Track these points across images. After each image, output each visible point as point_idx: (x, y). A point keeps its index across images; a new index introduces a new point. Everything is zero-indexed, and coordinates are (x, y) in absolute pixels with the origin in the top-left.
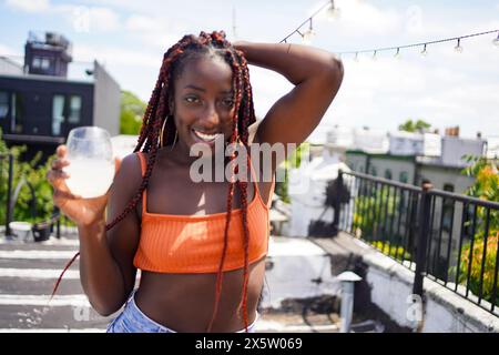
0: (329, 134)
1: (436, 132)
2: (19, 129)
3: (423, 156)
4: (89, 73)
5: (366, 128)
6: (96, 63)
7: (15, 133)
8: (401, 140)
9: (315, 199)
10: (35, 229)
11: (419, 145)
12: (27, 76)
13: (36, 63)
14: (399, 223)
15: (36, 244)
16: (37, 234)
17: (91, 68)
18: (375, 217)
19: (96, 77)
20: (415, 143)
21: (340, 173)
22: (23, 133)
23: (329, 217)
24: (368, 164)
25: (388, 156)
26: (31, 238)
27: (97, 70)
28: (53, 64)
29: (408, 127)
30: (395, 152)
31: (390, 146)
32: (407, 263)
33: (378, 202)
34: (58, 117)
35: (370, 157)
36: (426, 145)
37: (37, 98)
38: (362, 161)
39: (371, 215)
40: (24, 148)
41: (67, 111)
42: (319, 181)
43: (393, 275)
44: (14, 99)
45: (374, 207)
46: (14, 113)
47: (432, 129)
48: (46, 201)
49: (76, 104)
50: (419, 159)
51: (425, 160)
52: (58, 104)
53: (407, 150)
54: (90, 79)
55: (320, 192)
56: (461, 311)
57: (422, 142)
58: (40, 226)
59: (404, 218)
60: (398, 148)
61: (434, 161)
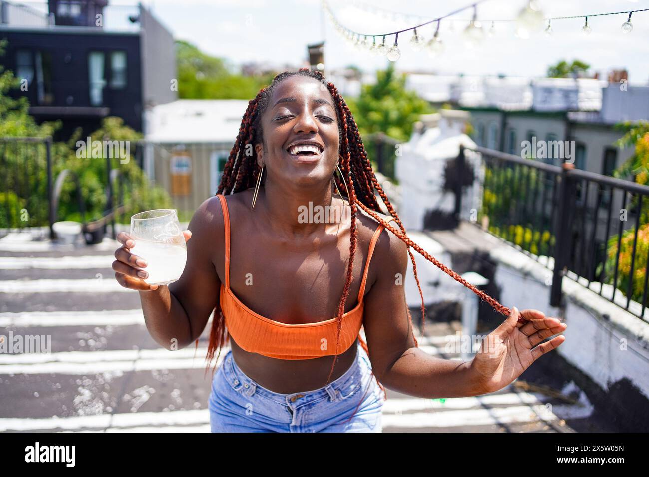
0: (453, 87)
1: (596, 77)
2: (49, 99)
3: (577, 110)
4: (133, 20)
5: (501, 77)
6: (141, 7)
7: (45, 104)
8: (549, 91)
9: (431, 182)
10: (85, 231)
11: (572, 95)
12: (53, 28)
13: (63, 10)
14: (545, 200)
15: (89, 250)
16: (89, 236)
17: (135, 13)
18: (513, 193)
19: (143, 26)
20: (567, 94)
21: (462, 149)
22: (55, 103)
23: (448, 204)
24: (504, 125)
25: (531, 113)
26: (81, 241)
27: (143, 16)
28: (85, 10)
29: (559, 71)
30: (541, 107)
31: (534, 100)
32: (543, 259)
33: (517, 174)
34: (97, 81)
35: (506, 115)
36: (581, 95)
37: (69, 57)
38: (495, 121)
39: (508, 191)
40: (58, 124)
41: (108, 73)
42: (435, 160)
43: (526, 275)
44: (39, 60)
45: (512, 180)
46: (41, 79)
47: (591, 72)
48: (92, 191)
49: (119, 62)
50: (572, 116)
51: (580, 117)
52: (96, 64)
53: (557, 104)
54: (134, 29)
55: (436, 174)
56: (606, 318)
57: (576, 91)
58: (92, 226)
59: (550, 195)
60: (544, 101)
61: (592, 118)
